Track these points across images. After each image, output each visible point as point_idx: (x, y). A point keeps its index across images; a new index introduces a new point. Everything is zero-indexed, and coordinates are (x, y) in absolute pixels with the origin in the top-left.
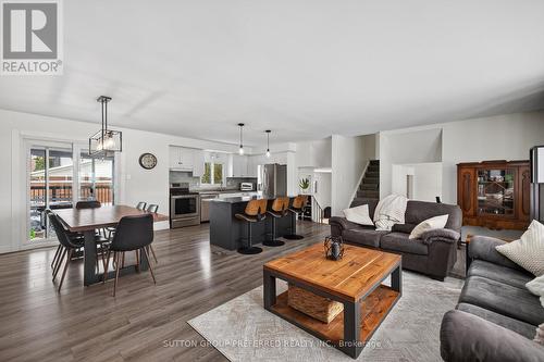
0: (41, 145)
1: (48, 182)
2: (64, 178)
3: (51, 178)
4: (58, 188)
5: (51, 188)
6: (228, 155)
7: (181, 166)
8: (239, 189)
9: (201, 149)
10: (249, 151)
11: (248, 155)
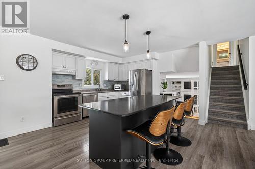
6: (104, 63)
7: (65, 70)
8: (113, 89)
9: (84, 57)
10: (120, 61)
11: (119, 64)
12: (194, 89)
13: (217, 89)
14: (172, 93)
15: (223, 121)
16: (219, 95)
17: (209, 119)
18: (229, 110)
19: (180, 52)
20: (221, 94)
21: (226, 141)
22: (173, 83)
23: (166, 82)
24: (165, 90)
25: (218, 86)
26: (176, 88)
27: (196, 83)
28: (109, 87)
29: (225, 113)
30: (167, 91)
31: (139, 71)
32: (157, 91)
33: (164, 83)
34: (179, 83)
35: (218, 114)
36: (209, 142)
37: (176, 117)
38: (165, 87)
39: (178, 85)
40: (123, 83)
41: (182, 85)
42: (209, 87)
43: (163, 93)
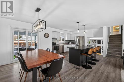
0: (17, 30)
1: (19, 42)
2: (23, 41)
3: (20, 41)
4: (22, 43)
5: (20, 43)
6: (65, 34)
7: (54, 37)
8: (68, 44)
9: (60, 32)
10: (71, 33)
11: (71, 34)
12: (102, 44)
13: (112, 44)
14: (92, 45)
15: (113, 56)
16: (112, 46)
17: (107, 55)
18: (116, 52)
19: (96, 30)
20: (113, 46)
21: (112, 61)
22: (93, 41)
23: (90, 41)
24: (89, 44)
25: (112, 43)
26: (94, 43)
27: (102, 41)
28: (67, 43)
29: (114, 53)
30: (90, 44)
31: (79, 37)
32: (86, 44)
33: (89, 41)
34: (95, 41)
35: (111, 53)
36: (106, 61)
37: (94, 51)
38: (89, 43)
39: (95, 42)
40: (72, 41)
41: (97, 42)
42: (108, 43)
43: (89, 45)
